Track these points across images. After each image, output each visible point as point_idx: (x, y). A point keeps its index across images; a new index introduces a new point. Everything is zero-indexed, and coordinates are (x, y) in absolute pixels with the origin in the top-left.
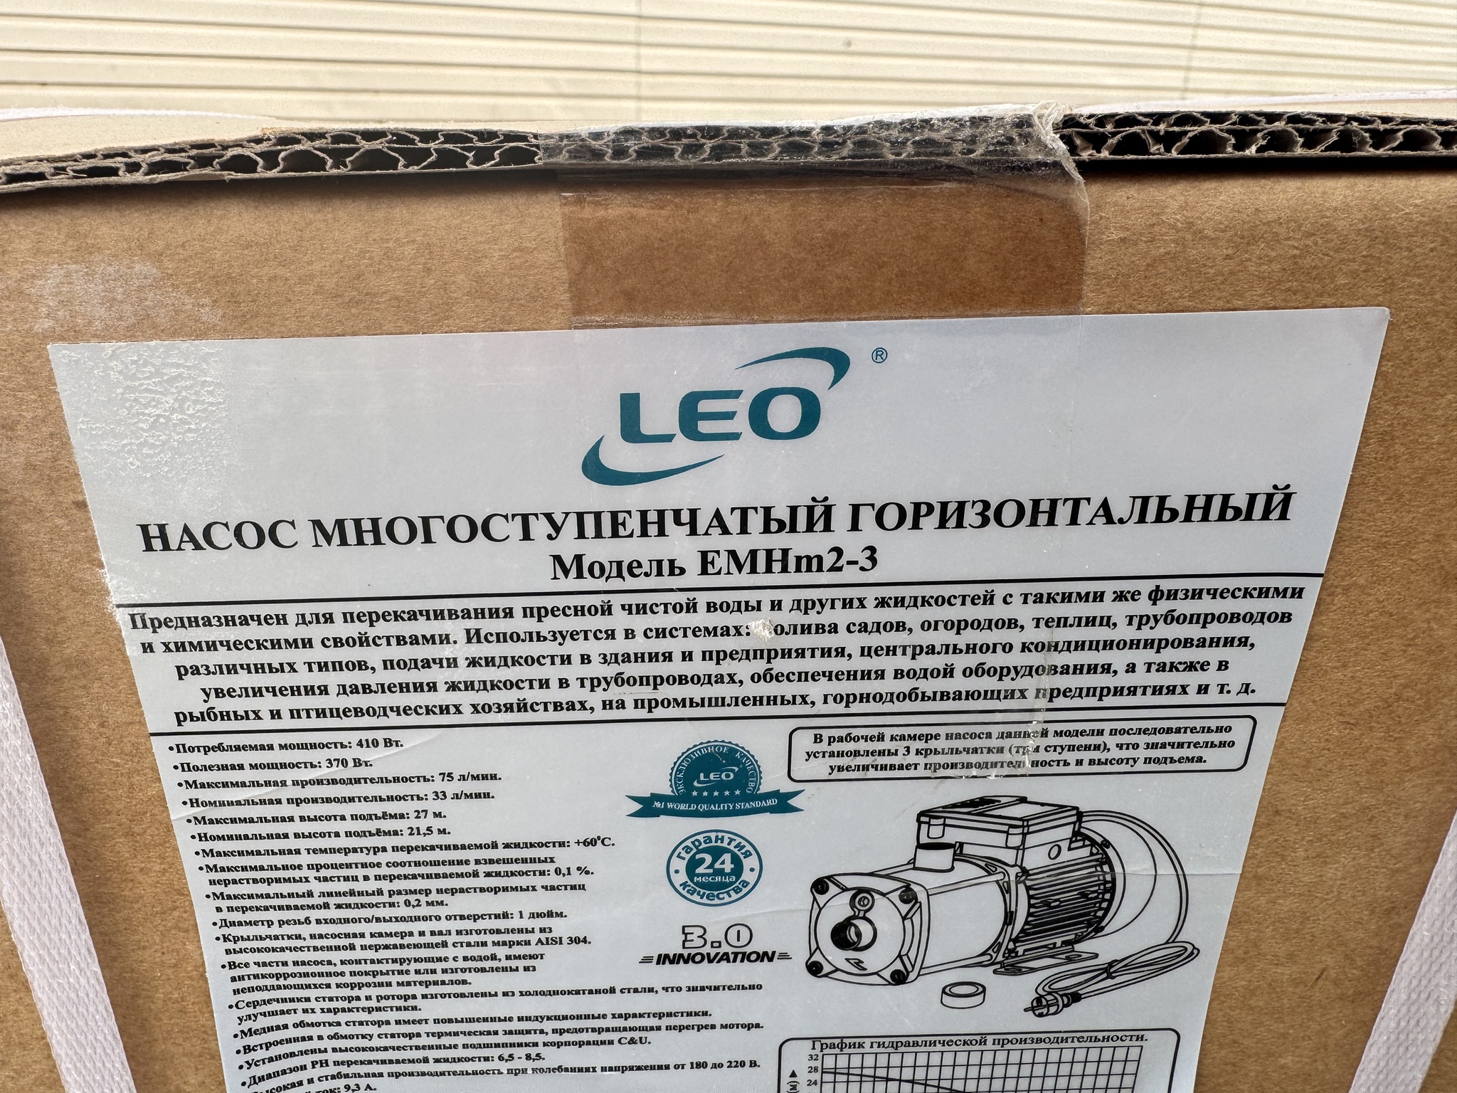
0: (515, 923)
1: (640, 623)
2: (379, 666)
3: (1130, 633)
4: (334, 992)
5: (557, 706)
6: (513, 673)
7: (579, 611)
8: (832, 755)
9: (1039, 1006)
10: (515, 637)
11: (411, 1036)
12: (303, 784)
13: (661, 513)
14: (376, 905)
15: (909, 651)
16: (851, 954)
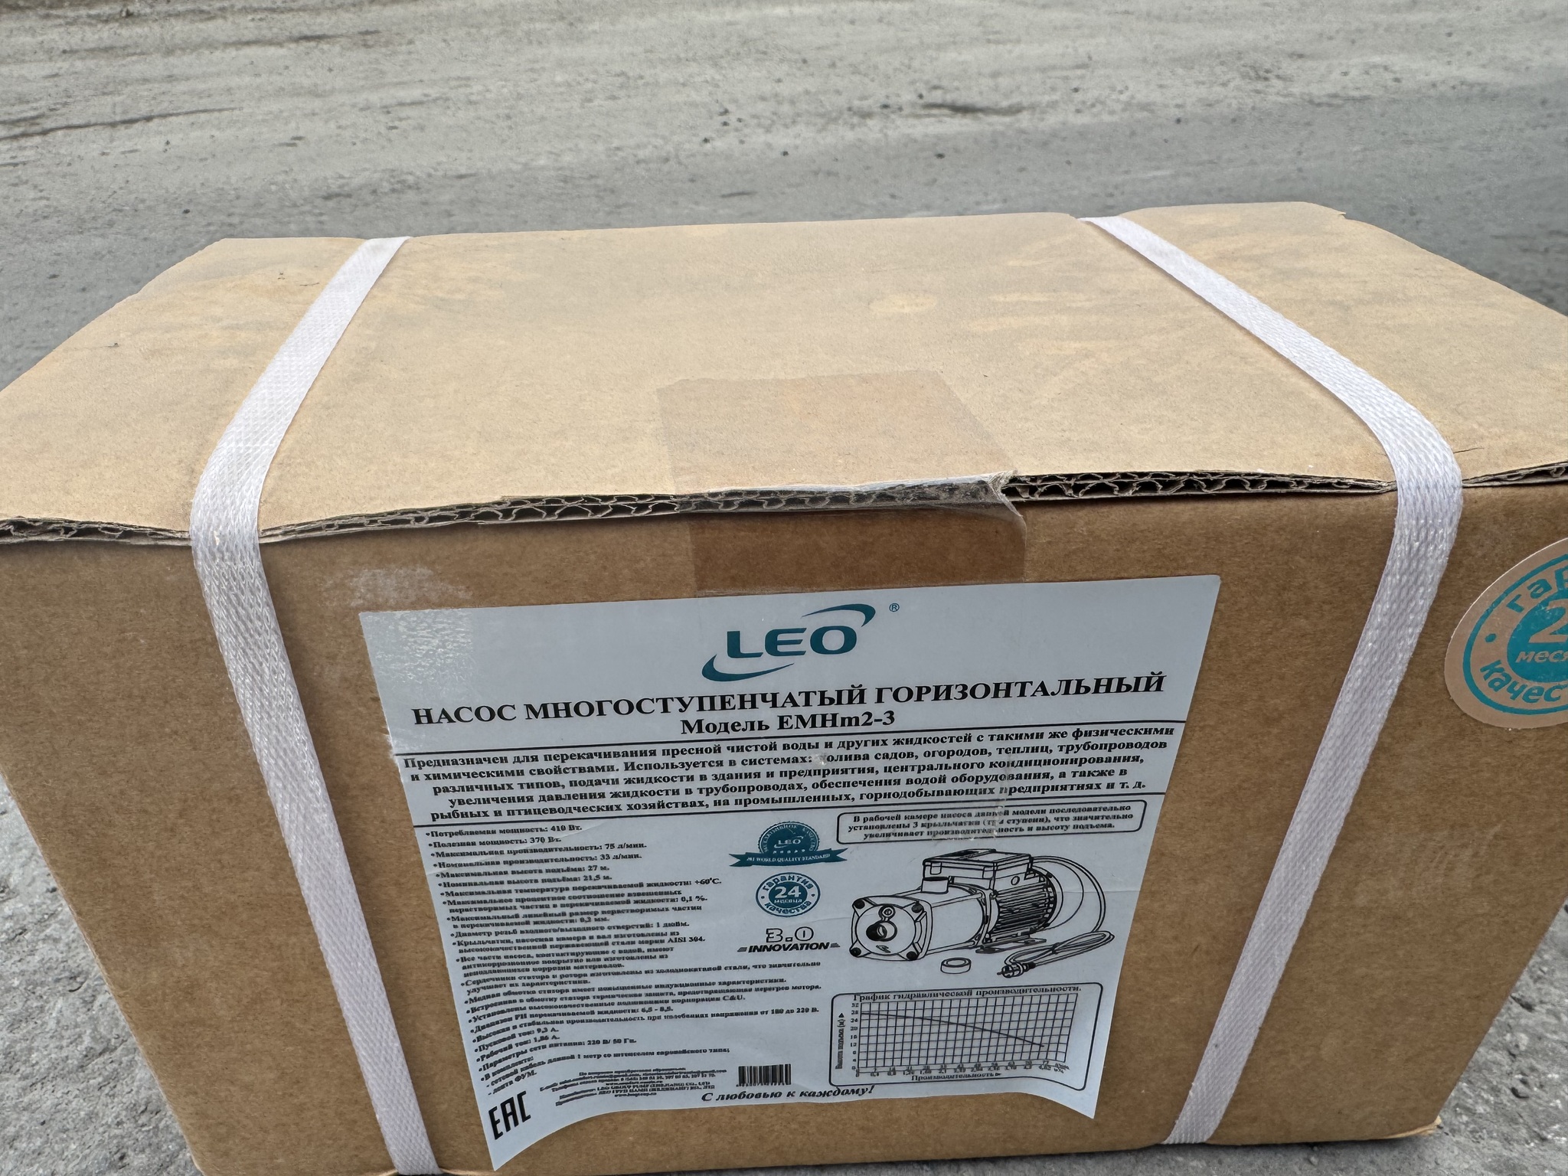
0: (654, 930)
1: (738, 757)
2: (567, 785)
3: (1062, 755)
4: (531, 973)
5: (684, 805)
6: (656, 787)
7: (699, 751)
8: (866, 828)
9: (1006, 972)
10: (657, 766)
11: (582, 998)
12: (515, 853)
13: (753, 696)
14: (562, 922)
15: (916, 769)
16: (880, 943)
